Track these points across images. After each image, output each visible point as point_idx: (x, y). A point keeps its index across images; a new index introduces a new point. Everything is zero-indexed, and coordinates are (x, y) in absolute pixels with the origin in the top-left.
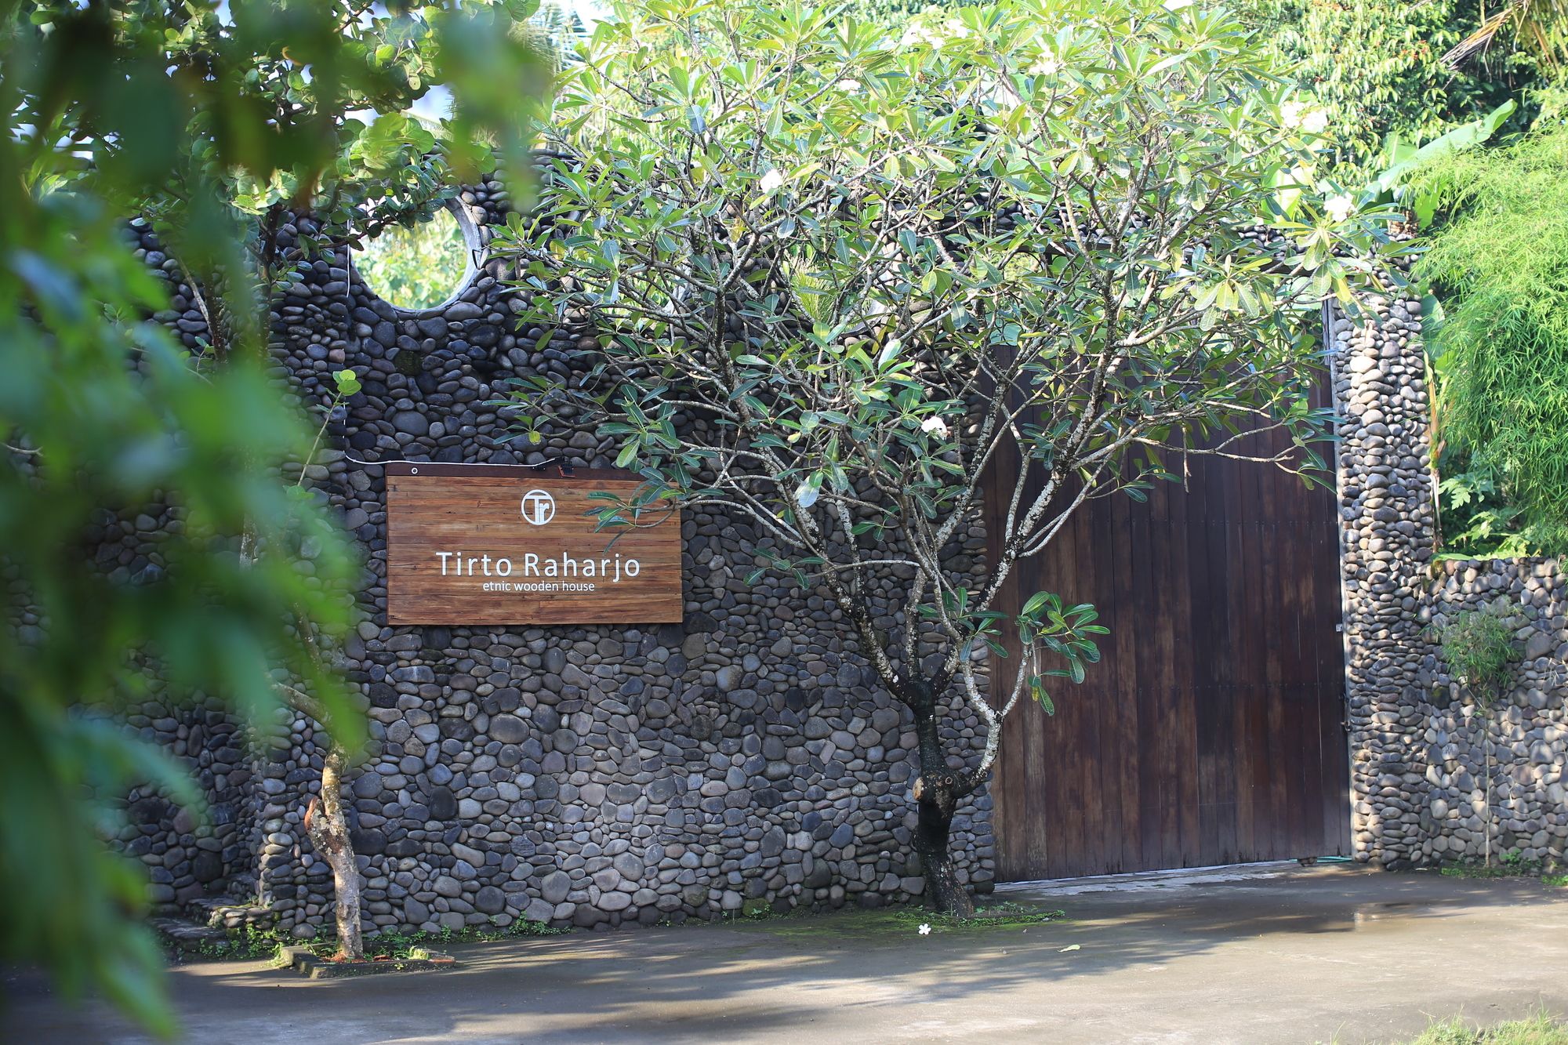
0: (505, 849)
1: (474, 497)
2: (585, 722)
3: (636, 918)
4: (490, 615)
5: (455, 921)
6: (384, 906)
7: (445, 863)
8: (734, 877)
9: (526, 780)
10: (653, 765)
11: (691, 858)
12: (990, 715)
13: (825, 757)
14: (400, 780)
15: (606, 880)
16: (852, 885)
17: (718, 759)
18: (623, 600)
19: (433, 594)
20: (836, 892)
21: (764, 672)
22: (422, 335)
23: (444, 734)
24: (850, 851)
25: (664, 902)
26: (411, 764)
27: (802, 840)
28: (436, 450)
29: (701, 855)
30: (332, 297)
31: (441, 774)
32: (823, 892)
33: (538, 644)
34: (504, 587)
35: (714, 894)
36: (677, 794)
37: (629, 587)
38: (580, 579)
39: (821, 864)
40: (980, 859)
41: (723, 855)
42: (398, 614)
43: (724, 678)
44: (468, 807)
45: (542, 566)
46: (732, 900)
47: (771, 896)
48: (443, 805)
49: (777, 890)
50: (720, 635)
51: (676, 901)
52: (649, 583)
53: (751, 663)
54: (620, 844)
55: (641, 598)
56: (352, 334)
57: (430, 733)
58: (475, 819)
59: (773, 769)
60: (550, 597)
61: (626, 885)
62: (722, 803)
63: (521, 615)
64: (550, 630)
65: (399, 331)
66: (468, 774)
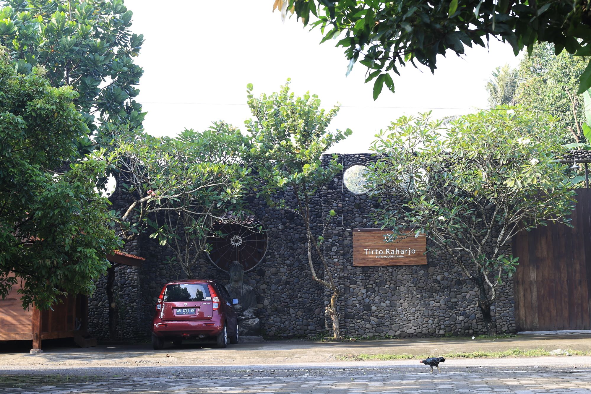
0: (383, 318)
1: (373, 236)
2: (402, 288)
3: (416, 336)
4: (378, 264)
5: (371, 335)
6: (353, 330)
7: (369, 321)
8: (442, 327)
9: (388, 302)
10: (421, 299)
11: (430, 322)
12: (491, 285)
13: (467, 297)
14: (357, 302)
15: (408, 326)
16: (475, 330)
17: (438, 298)
18: (411, 259)
19: (364, 259)
20: (471, 331)
21: (450, 276)
22: (360, 199)
23: (368, 291)
24: (475, 321)
25: (423, 332)
26: (360, 298)
27: (461, 318)
28: (365, 226)
29: (433, 321)
30: (338, 192)
31: (367, 300)
32: (467, 331)
33: (390, 270)
34: (381, 257)
35: (437, 330)
36: (427, 306)
37: (413, 256)
38: (400, 254)
39: (466, 324)
40: (511, 324)
41: (439, 321)
42: (355, 264)
43: (439, 278)
44: (374, 308)
45: (390, 252)
46: (442, 332)
47: (453, 332)
48: (368, 308)
49: (454, 330)
50: (438, 267)
51: (427, 332)
52: (418, 255)
53: (446, 274)
54: (412, 318)
55: (416, 259)
56: (344, 200)
57: (364, 291)
58: (375, 311)
59: (453, 300)
60: (393, 259)
61: (413, 328)
62: (439, 308)
63: (385, 263)
64: (393, 267)
65: (355, 199)
66: (374, 300)
